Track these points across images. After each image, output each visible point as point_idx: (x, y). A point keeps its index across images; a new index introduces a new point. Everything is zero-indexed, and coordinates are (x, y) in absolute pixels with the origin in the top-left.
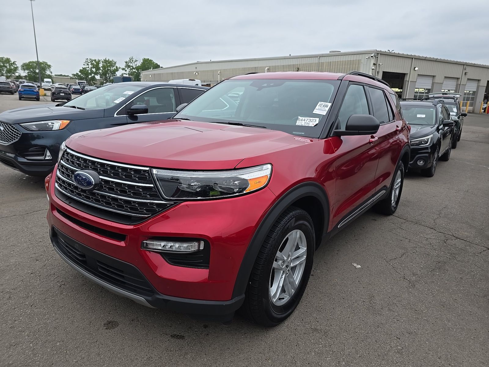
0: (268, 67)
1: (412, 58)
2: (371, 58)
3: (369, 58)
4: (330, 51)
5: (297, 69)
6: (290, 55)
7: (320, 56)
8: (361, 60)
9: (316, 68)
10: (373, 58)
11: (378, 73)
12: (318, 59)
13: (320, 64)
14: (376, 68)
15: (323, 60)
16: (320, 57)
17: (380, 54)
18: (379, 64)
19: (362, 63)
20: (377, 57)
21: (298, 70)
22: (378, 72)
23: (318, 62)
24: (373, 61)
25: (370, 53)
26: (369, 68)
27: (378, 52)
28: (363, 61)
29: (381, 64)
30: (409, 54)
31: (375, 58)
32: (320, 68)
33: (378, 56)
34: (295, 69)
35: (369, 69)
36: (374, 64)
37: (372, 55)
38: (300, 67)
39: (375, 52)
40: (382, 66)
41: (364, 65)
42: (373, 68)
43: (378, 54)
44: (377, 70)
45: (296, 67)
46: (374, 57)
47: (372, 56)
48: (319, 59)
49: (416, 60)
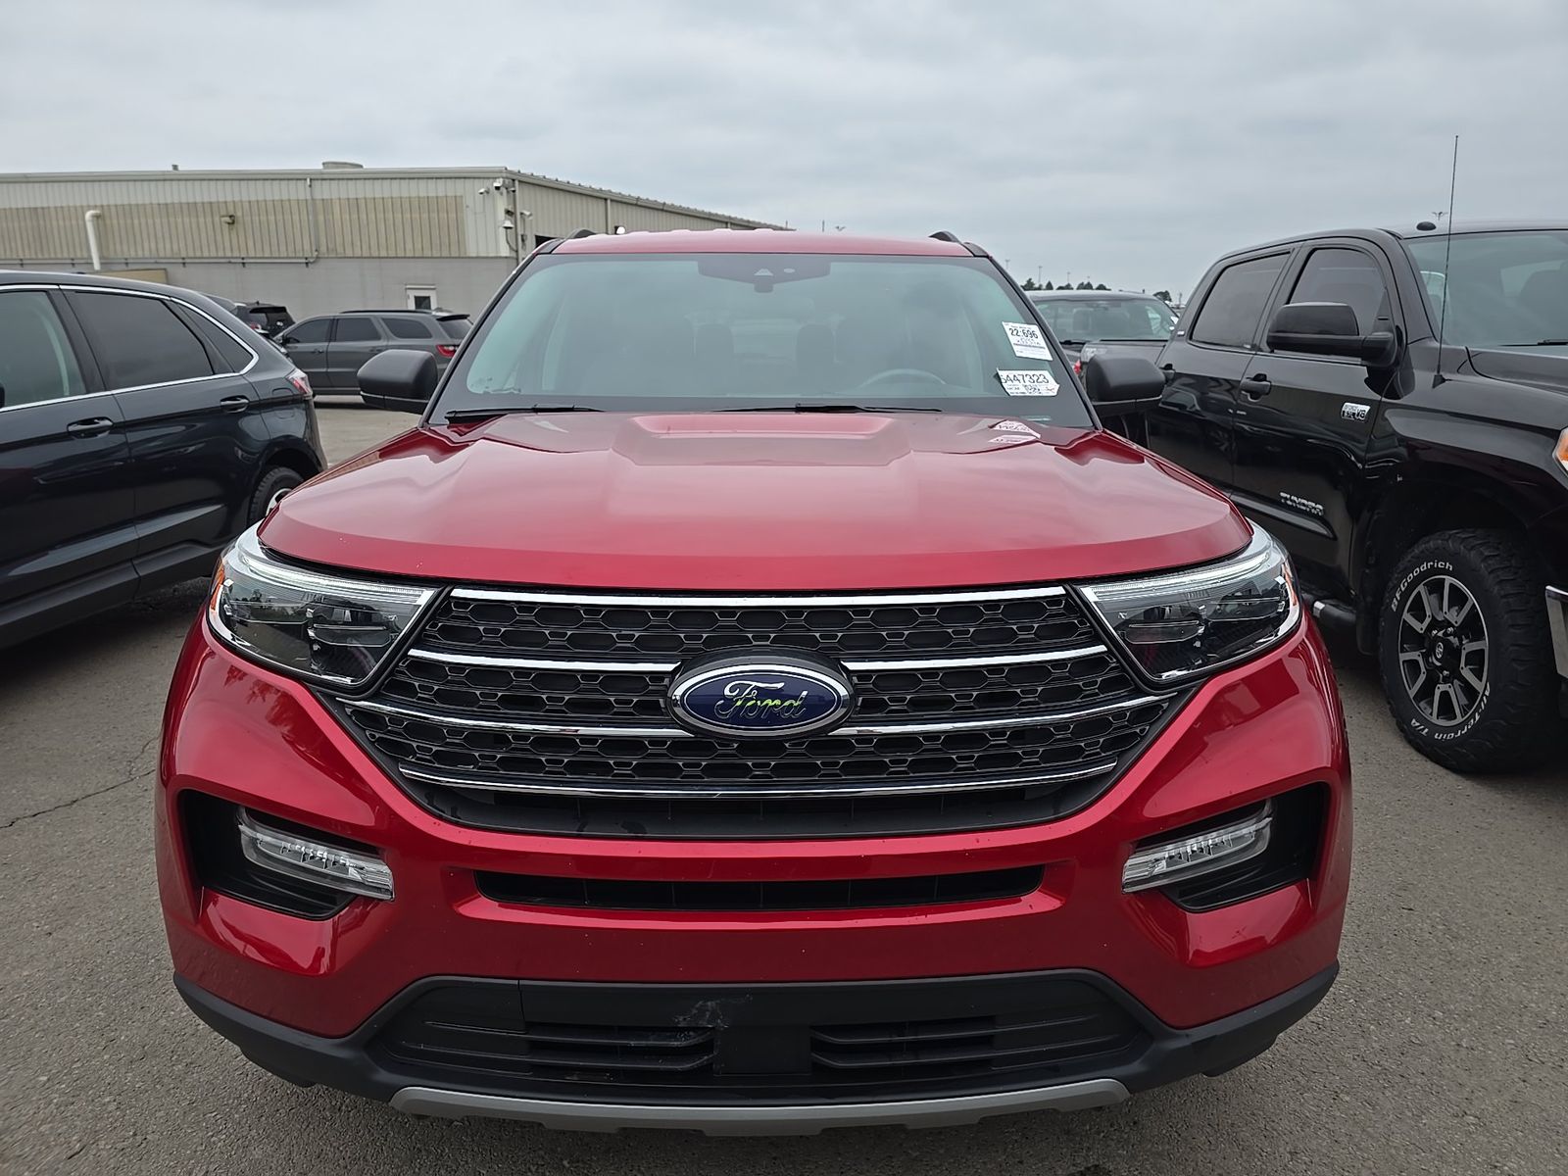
0: (95, 207)
1: (606, 199)
2: (496, 192)
3: (487, 192)
4: (325, 161)
5: (228, 219)
6: (175, 167)
7: (313, 177)
8: (462, 197)
9: (304, 216)
10: (502, 194)
11: (523, 240)
12: (308, 189)
13: (319, 205)
14: (516, 226)
15: (323, 191)
16: (311, 180)
17: (519, 181)
18: (522, 214)
19: (467, 207)
20: (514, 191)
21: (233, 223)
22: (522, 236)
23: (309, 197)
24: (502, 203)
25: (488, 178)
26: (495, 224)
27: (514, 177)
28: (468, 201)
29: (528, 213)
30: (596, 186)
31: (508, 192)
32: (321, 218)
33: (514, 186)
34: (217, 219)
35: (496, 228)
36: (508, 212)
37: (496, 184)
38: (239, 214)
39: (504, 175)
40: (531, 218)
41: (475, 213)
42: (508, 224)
43: (514, 180)
44: (520, 233)
45: (223, 212)
46: (505, 191)
47: (497, 188)
48: (310, 186)
49: (614, 204)
